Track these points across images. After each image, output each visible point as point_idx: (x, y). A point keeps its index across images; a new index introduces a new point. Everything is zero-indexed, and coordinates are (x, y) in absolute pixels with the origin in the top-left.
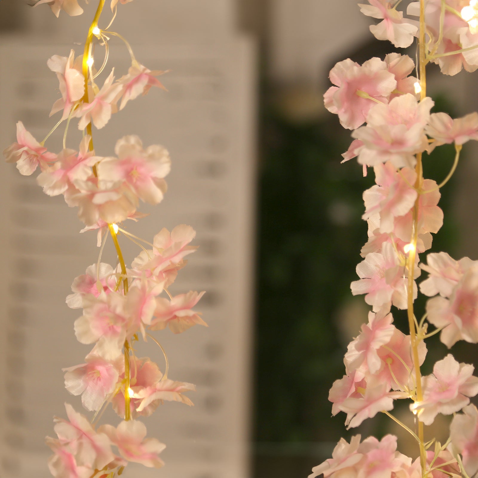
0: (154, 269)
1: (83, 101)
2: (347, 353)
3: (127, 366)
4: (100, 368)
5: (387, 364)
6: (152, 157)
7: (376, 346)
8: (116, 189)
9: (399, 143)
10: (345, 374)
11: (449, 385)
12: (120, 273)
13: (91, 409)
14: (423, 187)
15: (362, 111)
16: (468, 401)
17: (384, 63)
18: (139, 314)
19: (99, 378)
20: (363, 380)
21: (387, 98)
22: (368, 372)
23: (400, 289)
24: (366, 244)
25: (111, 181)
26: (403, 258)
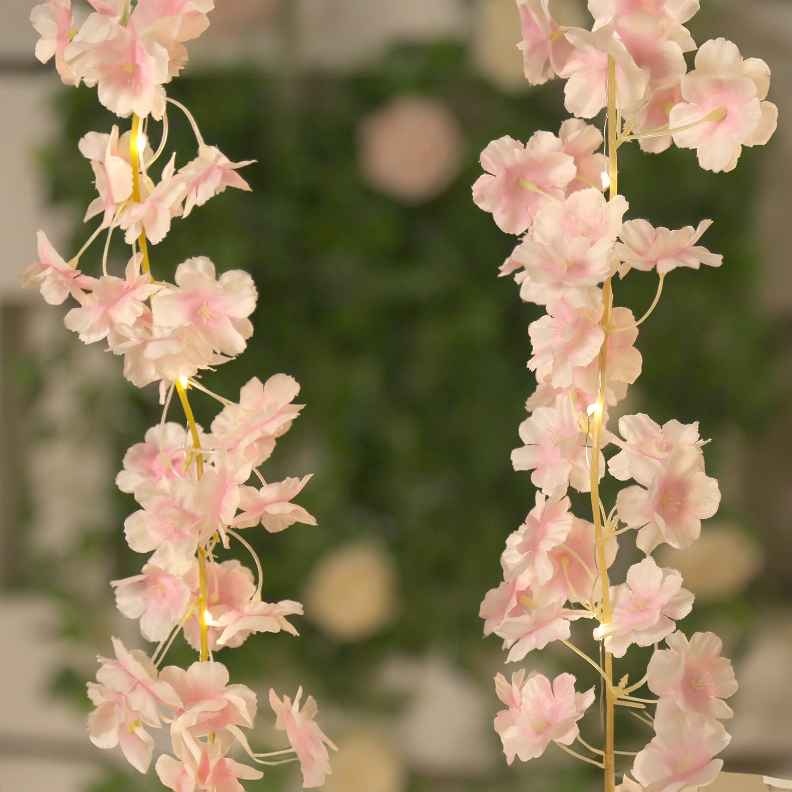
0: (239, 441)
1: (132, 199)
2: (505, 551)
3: (203, 580)
4: (165, 581)
5: (561, 566)
6: (228, 289)
7: (546, 546)
8: (177, 336)
9: (578, 267)
10: (503, 580)
11: (648, 601)
12: (192, 446)
13: (153, 639)
14: (614, 323)
15: (527, 208)
16: (674, 627)
17: (559, 140)
18: (217, 509)
19: (164, 595)
20: (528, 588)
21: (563, 189)
22: (535, 580)
23: (580, 464)
24: (533, 394)
25: (170, 328)
26: (585, 421)
